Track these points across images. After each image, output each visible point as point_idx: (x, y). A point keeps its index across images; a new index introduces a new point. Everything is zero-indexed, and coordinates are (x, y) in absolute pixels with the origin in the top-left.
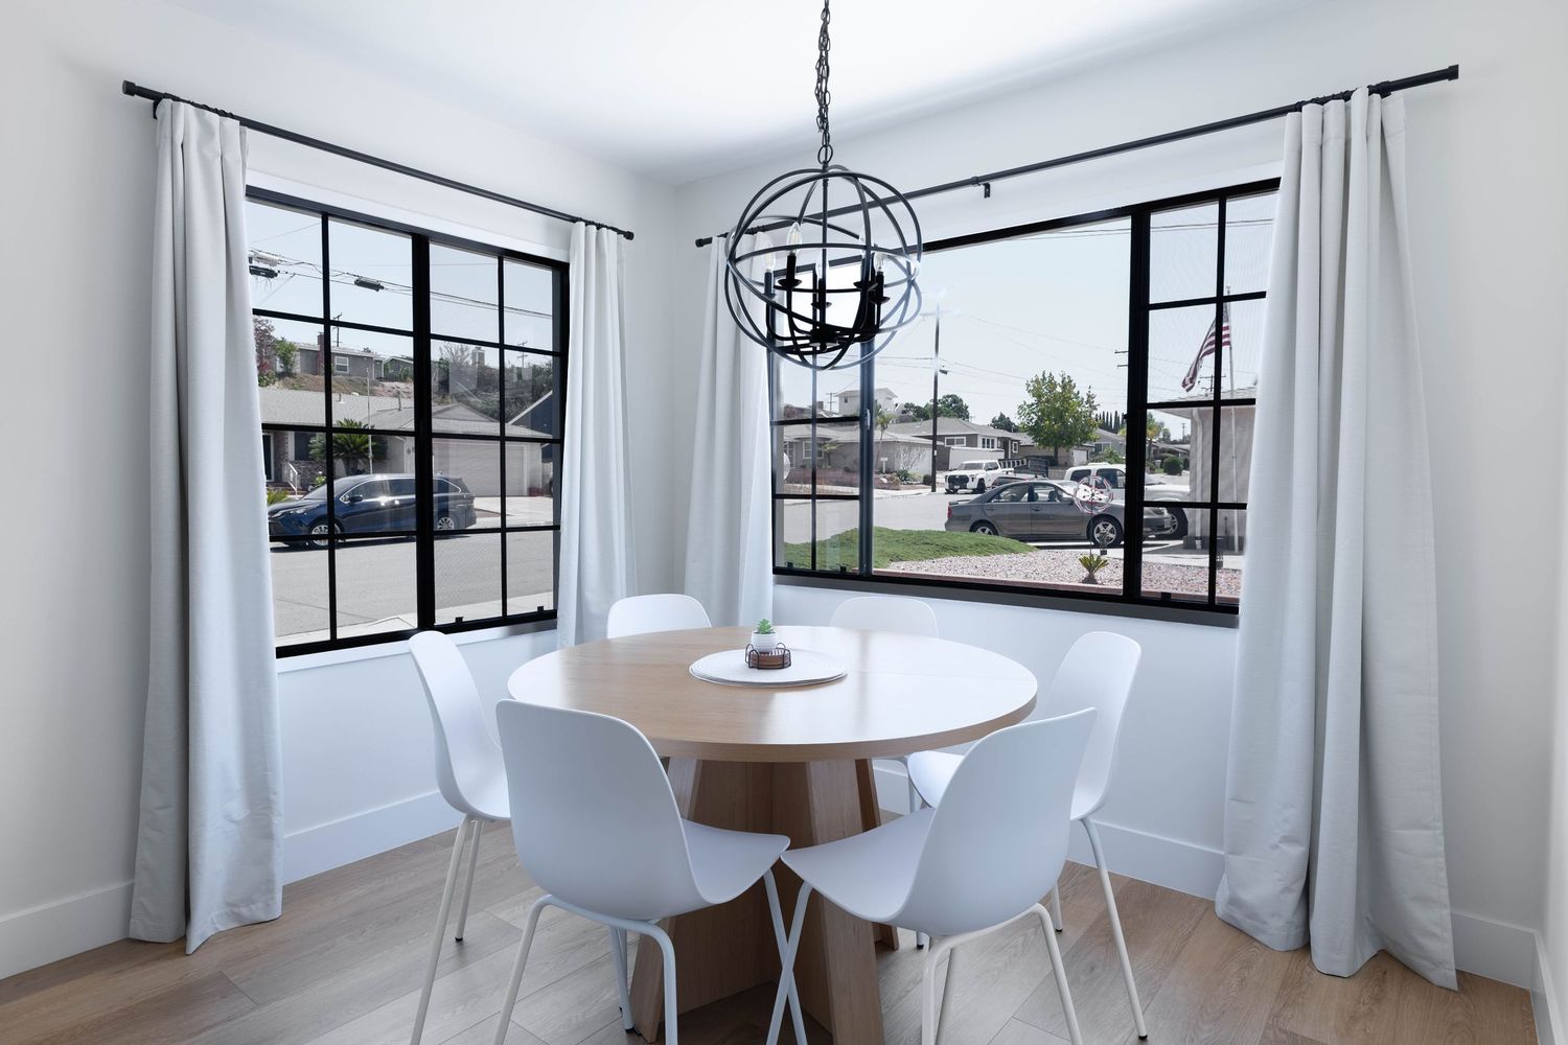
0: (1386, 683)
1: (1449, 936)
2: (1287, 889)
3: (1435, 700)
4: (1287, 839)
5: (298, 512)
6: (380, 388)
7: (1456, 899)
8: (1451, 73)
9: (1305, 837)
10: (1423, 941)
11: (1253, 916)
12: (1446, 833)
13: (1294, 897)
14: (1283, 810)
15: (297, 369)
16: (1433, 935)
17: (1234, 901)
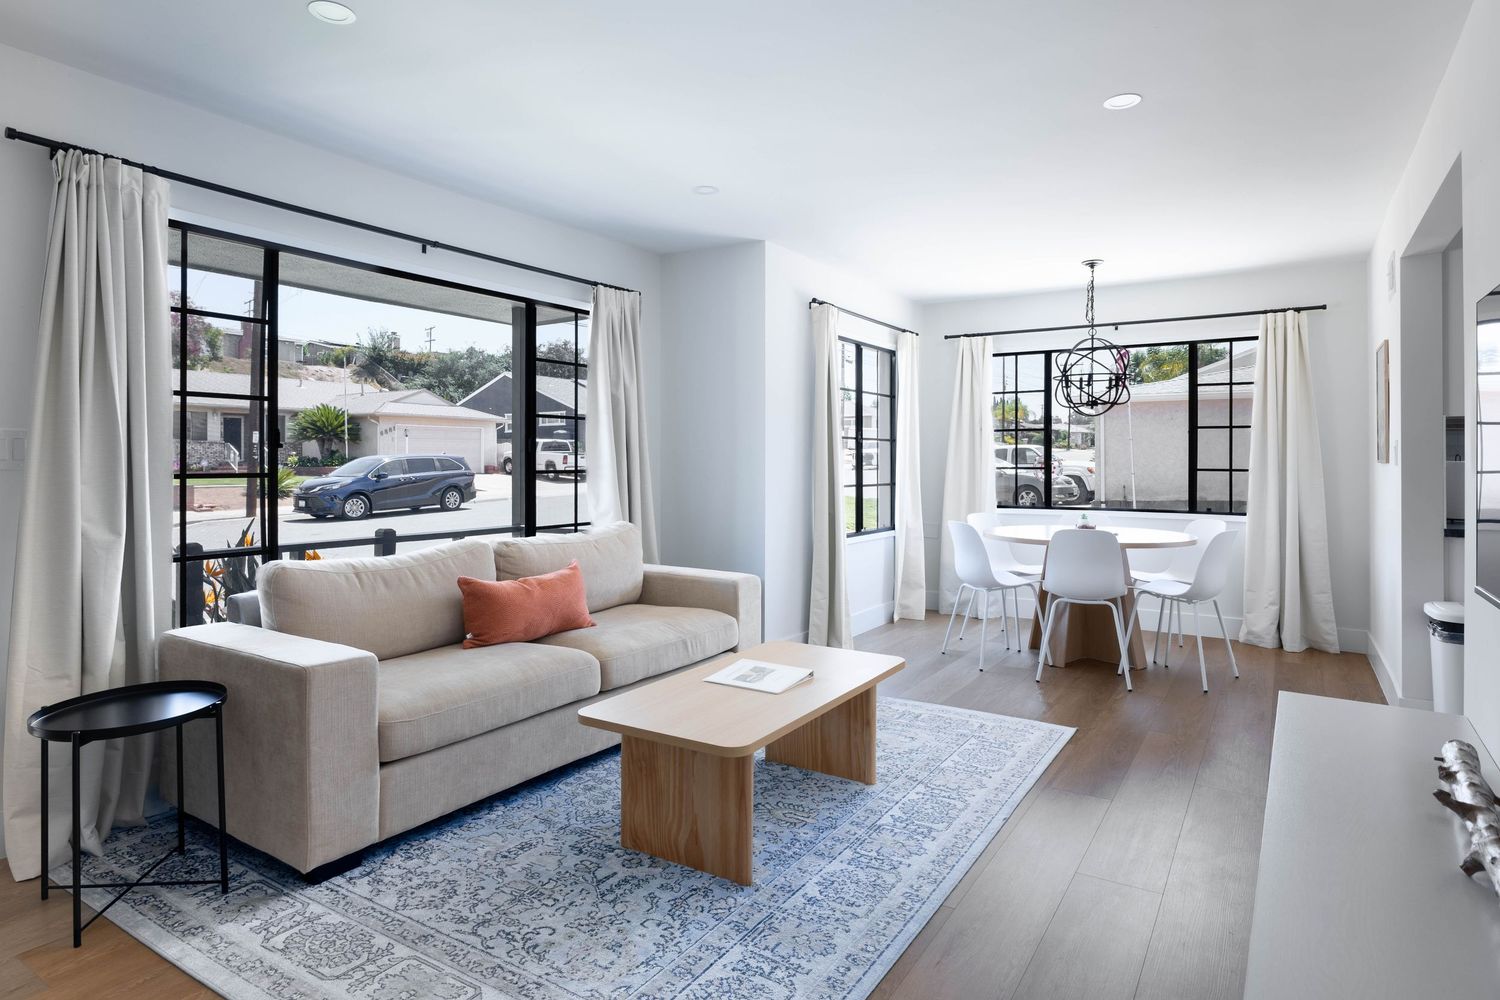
0: (1308, 539)
1: (1336, 633)
2: (1272, 624)
3: (1326, 544)
4: (1272, 604)
5: (334, 488)
6: (304, 371)
7: (1339, 623)
8: (1324, 307)
9: (1278, 602)
10: (1326, 637)
11: (1259, 637)
12: (1333, 594)
13: (1275, 626)
14: (1269, 592)
15: (221, 353)
16: (1329, 634)
17: (1249, 633)
